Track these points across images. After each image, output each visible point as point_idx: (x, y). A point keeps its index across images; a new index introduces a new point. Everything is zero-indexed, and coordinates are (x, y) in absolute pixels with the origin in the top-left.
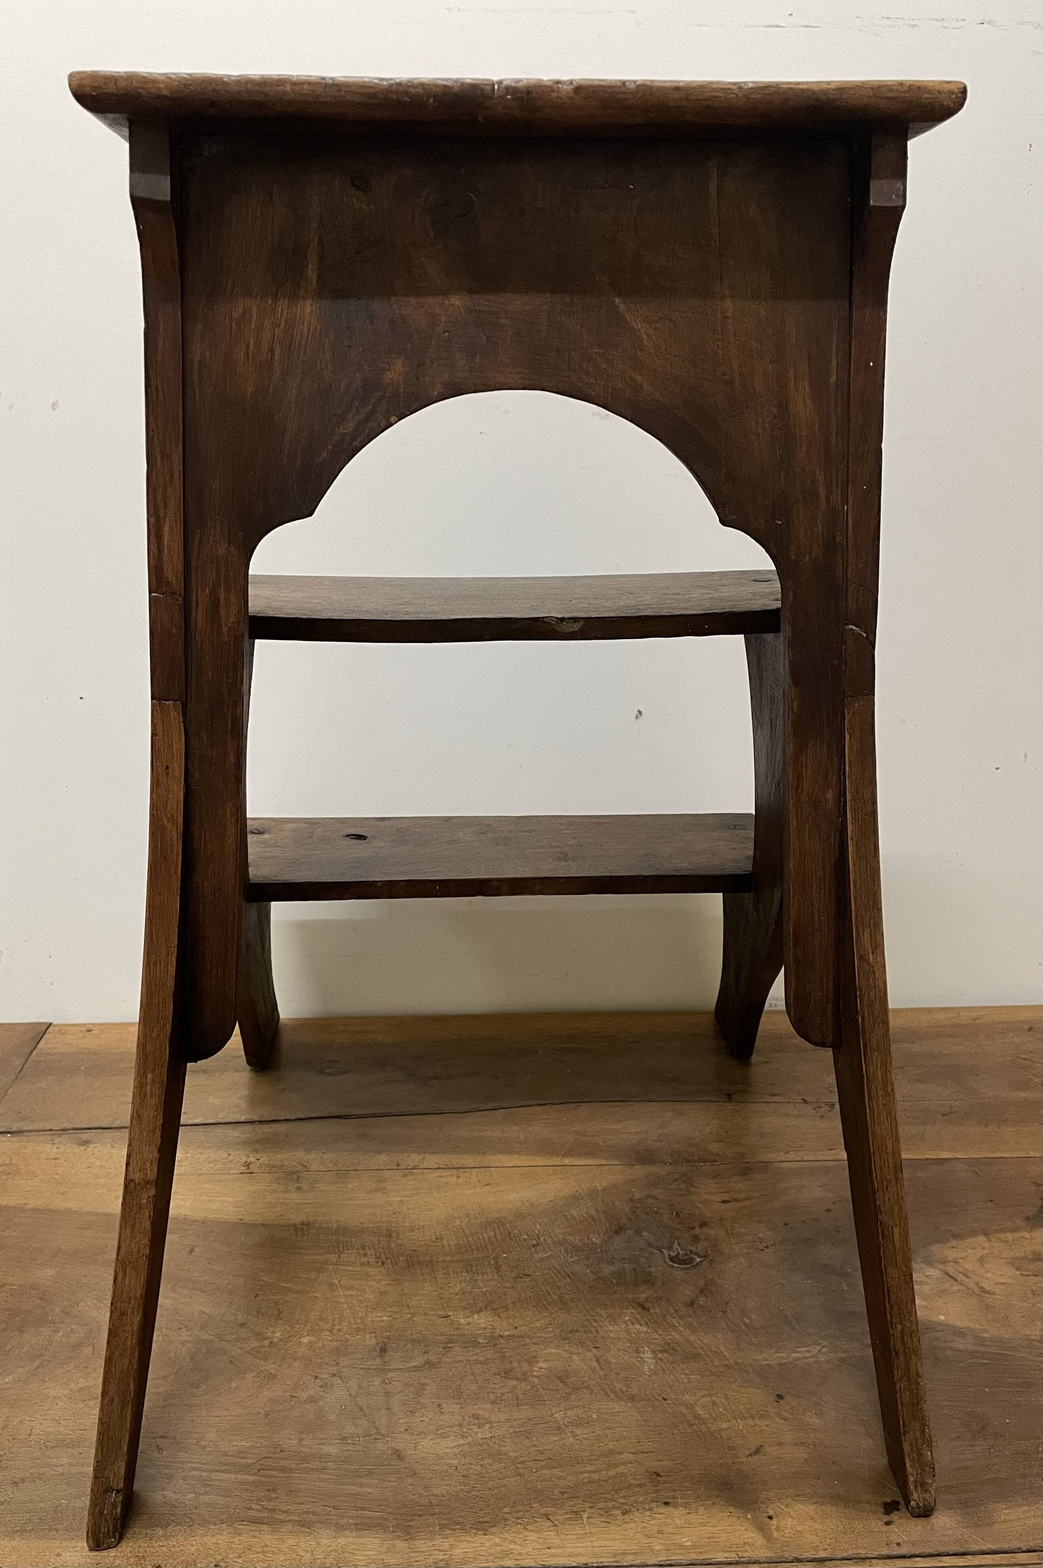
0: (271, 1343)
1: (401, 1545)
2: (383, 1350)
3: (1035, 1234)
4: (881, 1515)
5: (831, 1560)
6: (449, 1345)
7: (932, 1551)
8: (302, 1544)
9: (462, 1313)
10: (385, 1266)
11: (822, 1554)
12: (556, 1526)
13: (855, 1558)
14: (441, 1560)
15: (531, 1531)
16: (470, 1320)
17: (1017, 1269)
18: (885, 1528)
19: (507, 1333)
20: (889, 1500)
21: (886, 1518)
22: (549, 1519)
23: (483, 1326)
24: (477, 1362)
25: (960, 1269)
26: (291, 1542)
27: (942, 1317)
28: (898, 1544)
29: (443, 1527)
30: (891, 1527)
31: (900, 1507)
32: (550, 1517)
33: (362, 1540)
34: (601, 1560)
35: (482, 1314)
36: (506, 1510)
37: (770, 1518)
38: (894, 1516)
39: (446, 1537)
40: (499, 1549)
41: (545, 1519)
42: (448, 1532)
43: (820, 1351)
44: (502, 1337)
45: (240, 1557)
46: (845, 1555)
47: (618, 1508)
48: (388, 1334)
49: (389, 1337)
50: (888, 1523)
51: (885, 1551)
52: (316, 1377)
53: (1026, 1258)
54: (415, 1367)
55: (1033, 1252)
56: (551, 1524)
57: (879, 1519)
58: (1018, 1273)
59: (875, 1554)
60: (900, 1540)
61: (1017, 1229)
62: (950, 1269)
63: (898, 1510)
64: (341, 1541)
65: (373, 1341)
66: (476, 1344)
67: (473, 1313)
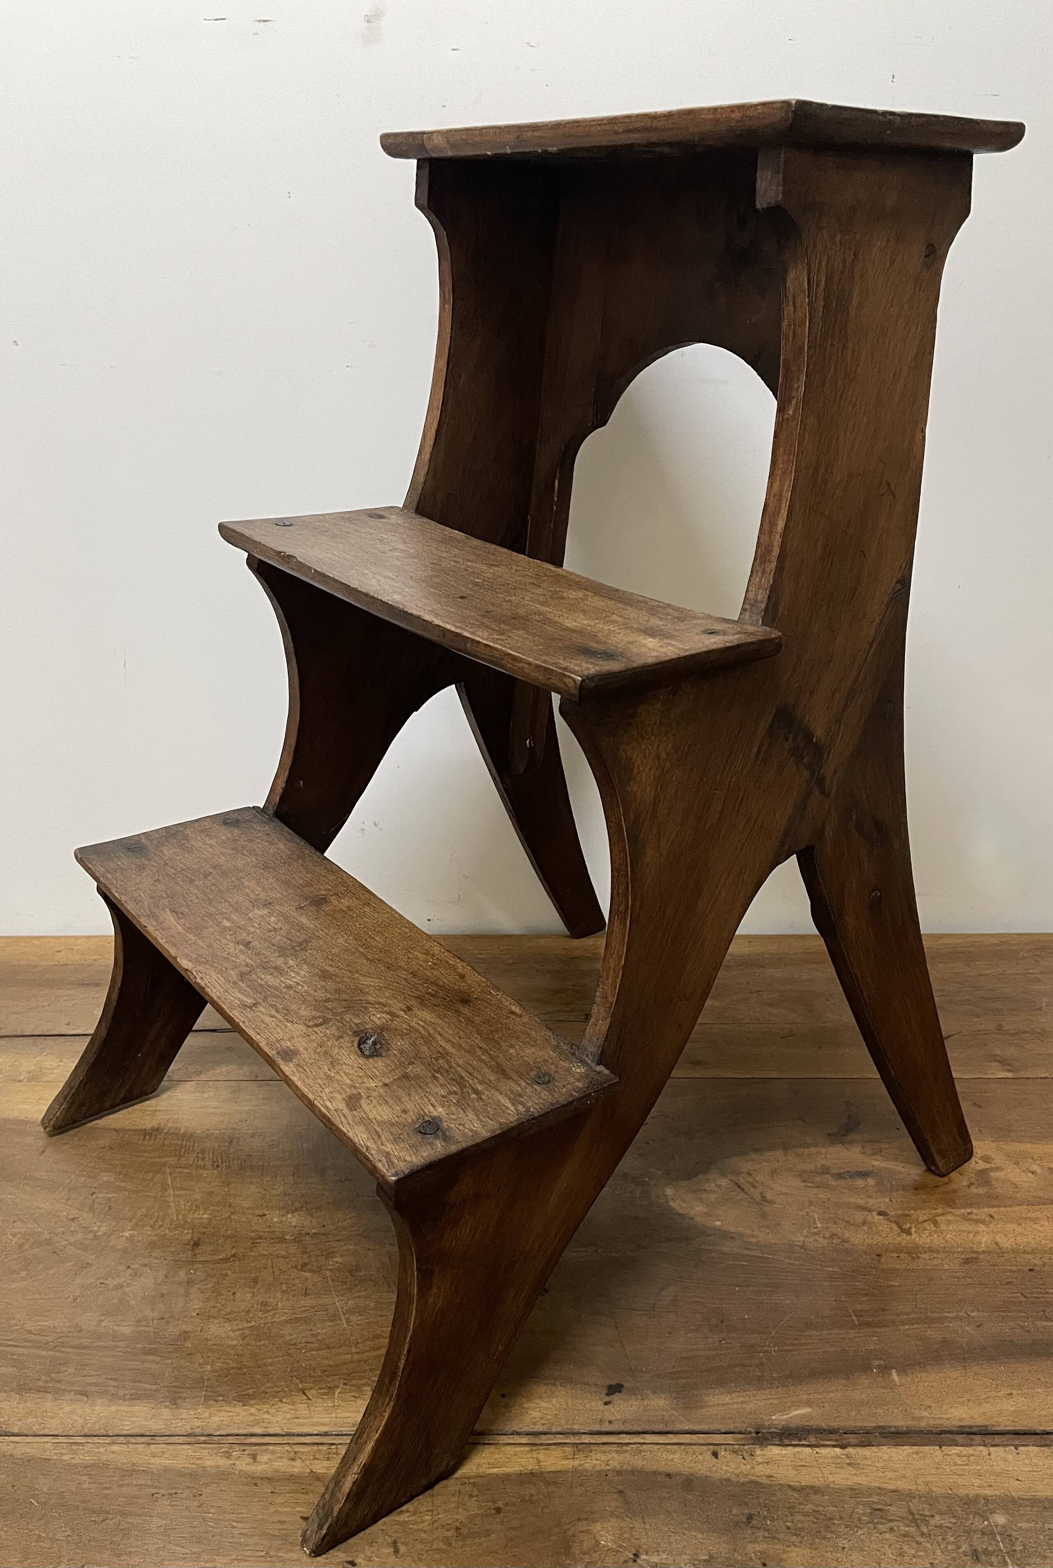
0: (95, 1236)
1: (166, 1413)
2: (196, 1245)
3: (831, 1149)
4: (603, 1396)
5: (545, 1434)
6: (258, 1241)
7: (640, 1430)
8: (79, 1411)
9: (278, 1212)
10: (219, 1169)
11: (539, 1428)
12: (310, 1399)
13: (567, 1433)
14: (199, 1427)
15: (286, 1403)
16: (284, 1219)
17: (803, 1181)
18: (602, 1408)
19: (314, 1231)
20: (614, 1383)
21: (608, 1399)
22: (304, 1394)
23: (294, 1224)
24: (278, 1256)
25: (751, 1180)
26: (69, 1409)
27: (718, 1223)
28: (610, 1422)
29: (207, 1398)
30: (610, 1407)
31: (624, 1389)
32: (306, 1391)
33: (132, 1409)
34: (342, 1429)
35: (296, 1214)
36: (268, 1385)
37: (503, 1396)
38: (616, 1397)
39: (208, 1407)
40: (251, 1418)
41: (301, 1393)
42: (211, 1403)
43: (596, 1251)
44: (309, 1234)
45: (20, 1420)
46: (559, 1429)
47: (369, 1385)
48: (205, 1230)
49: (204, 1233)
50: (606, 1404)
51: (597, 1428)
52: (129, 1267)
53: (815, 1172)
54: (221, 1260)
55: (823, 1166)
56: (305, 1397)
57: (600, 1399)
58: (804, 1184)
59: (587, 1430)
60: (613, 1418)
61: (816, 1146)
62: (741, 1180)
63: (620, 1392)
64: (113, 1408)
65: (189, 1236)
66: (282, 1240)
67: (288, 1213)
